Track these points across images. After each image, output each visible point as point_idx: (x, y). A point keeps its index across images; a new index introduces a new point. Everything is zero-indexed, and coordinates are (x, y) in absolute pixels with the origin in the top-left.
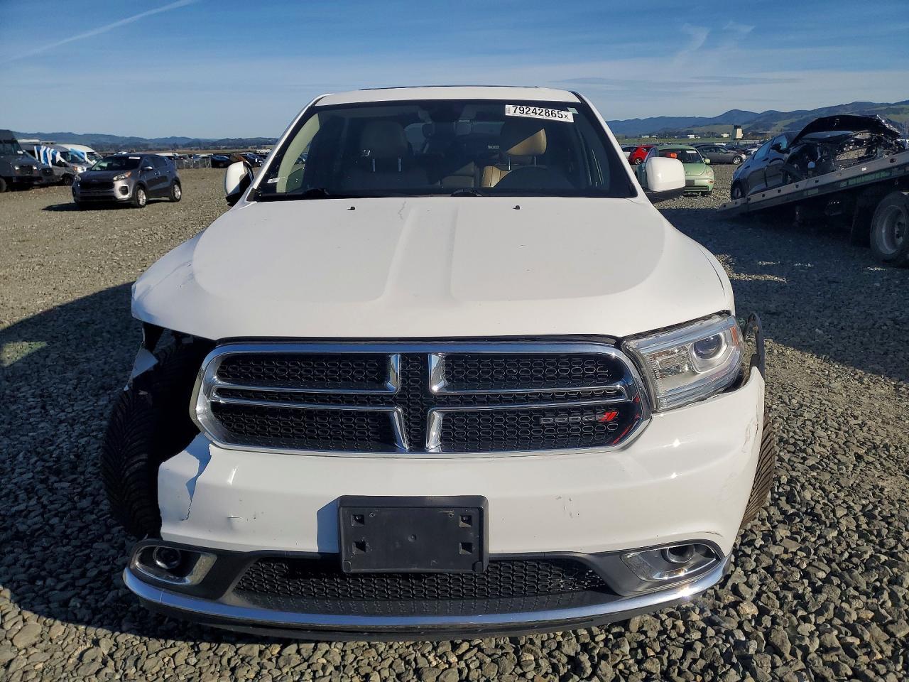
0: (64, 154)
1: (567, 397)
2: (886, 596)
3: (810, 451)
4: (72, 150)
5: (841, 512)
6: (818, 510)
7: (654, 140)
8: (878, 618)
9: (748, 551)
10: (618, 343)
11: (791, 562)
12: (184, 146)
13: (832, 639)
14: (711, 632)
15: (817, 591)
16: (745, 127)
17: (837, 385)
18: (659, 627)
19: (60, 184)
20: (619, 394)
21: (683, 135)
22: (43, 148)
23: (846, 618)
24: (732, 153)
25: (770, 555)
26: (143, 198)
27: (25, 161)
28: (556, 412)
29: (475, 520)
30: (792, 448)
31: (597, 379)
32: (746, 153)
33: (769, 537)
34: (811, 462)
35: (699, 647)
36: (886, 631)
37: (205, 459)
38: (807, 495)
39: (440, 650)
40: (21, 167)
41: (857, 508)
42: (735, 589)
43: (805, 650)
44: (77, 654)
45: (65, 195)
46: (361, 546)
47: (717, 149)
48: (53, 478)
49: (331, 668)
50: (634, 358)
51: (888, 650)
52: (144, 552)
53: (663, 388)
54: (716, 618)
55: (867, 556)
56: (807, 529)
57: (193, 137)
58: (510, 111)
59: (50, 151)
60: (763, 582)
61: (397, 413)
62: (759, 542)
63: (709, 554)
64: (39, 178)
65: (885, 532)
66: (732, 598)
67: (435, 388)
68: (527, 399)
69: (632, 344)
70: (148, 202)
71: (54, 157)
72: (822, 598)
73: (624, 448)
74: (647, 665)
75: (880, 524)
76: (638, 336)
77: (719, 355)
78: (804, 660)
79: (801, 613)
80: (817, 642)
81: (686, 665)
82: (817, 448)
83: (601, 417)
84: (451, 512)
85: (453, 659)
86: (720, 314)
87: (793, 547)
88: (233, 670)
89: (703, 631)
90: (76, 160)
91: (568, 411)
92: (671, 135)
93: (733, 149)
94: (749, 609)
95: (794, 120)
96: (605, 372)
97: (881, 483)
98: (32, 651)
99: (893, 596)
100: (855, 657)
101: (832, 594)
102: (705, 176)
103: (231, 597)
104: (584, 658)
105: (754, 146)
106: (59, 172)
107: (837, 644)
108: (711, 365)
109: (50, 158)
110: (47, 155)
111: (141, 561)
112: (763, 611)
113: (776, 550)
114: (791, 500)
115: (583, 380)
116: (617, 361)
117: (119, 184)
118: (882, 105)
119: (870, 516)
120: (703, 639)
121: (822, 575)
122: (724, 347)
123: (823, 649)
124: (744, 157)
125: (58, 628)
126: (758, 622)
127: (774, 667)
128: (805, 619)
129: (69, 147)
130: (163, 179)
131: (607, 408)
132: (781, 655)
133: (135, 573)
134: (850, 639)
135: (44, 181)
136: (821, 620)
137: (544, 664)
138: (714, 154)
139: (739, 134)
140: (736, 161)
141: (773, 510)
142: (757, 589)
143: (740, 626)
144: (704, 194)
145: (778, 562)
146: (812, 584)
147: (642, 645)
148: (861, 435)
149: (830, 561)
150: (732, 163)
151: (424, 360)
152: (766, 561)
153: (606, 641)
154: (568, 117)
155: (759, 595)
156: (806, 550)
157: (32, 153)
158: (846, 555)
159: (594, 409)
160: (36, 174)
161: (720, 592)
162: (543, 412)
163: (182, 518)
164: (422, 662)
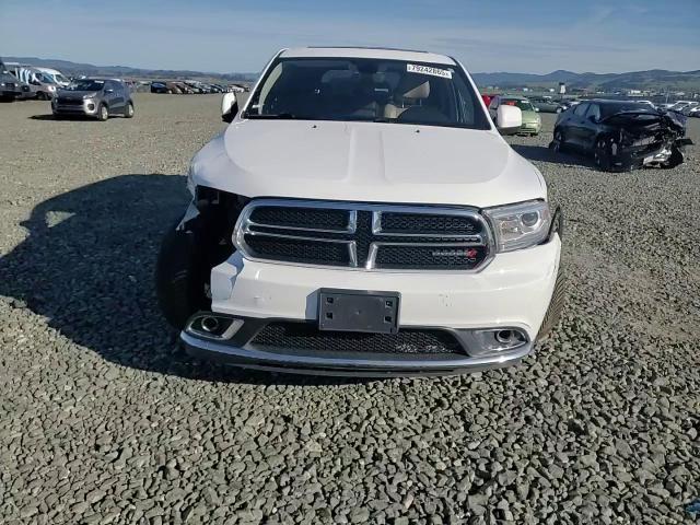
0: (38, 75)
1: (449, 241)
2: (624, 379)
3: (589, 303)
4: (46, 73)
5: (603, 338)
6: (590, 335)
7: (497, 91)
8: (618, 390)
9: (545, 354)
10: (480, 211)
11: (570, 361)
12: (128, 74)
13: (589, 398)
14: (519, 391)
15: (583, 375)
16: (568, 84)
17: (613, 267)
18: (489, 388)
19: (36, 98)
20: (478, 240)
21: (520, 88)
22: (22, 70)
23: (599, 389)
24: (556, 105)
25: (558, 357)
26: (105, 114)
27: (9, 80)
28: (441, 249)
29: (394, 304)
30: (578, 302)
31: (466, 231)
32: (567, 105)
33: (559, 348)
34: (589, 310)
35: (512, 398)
36: (621, 395)
37: (240, 267)
38: (585, 327)
39: (360, 392)
40: (7, 84)
41: (615, 337)
42: (535, 373)
43: (573, 402)
44: (145, 384)
45: (46, 108)
46: (330, 316)
47: (545, 100)
48: (100, 295)
49: (297, 398)
50: (488, 220)
51: (621, 405)
52: (196, 321)
53: (503, 240)
54: (523, 386)
55: (616, 360)
56: (582, 345)
57: (135, 67)
58: (411, 68)
59: (27, 73)
60: (552, 370)
61: (352, 245)
62: (552, 350)
63: (522, 339)
64: (20, 93)
65: (629, 349)
66: (533, 377)
67: (374, 231)
68: (427, 240)
69: (488, 212)
70: (109, 117)
71: (30, 77)
72: (586, 379)
73: (478, 272)
74: (481, 405)
75: (627, 344)
76: (491, 208)
77: (537, 225)
78: (572, 406)
79: (573, 385)
80: (580, 399)
81: (503, 407)
82: (594, 303)
83: (467, 253)
84: (381, 299)
85: (368, 396)
86: (539, 200)
87: (572, 354)
88: (240, 395)
89: (515, 391)
90: (47, 80)
91: (449, 249)
92: (510, 88)
93: (556, 101)
94: (543, 382)
95: (606, 81)
96: (471, 228)
97: (631, 324)
98: (117, 382)
99: (628, 380)
100: (601, 406)
101: (593, 378)
102: (534, 122)
103: (248, 347)
104: (444, 400)
105: (573, 100)
106: (34, 89)
107: (591, 400)
108: (531, 230)
109: (27, 78)
110: (25, 75)
111: (193, 327)
112: (550, 383)
113: (561, 354)
114: (574, 329)
115: (459, 231)
116: (479, 221)
117: (88, 102)
118: (675, 73)
119: (622, 341)
120: (514, 395)
121: (589, 369)
122: (539, 220)
123: (584, 402)
124: (565, 108)
125: (130, 371)
126: (547, 388)
127: (554, 408)
128: (574, 388)
129: (42, 70)
130: (121, 100)
131: (470, 248)
132: (559, 404)
133: (188, 333)
134: (599, 398)
135: (23, 96)
136: (584, 389)
137: (421, 402)
138: (543, 105)
139: (563, 90)
140: (559, 111)
141: (562, 334)
142: (548, 373)
143: (537, 390)
144: (532, 135)
145: (562, 361)
146: (581, 372)
147: (478, 396)
148: (623, 297)
149: (593, 362)
150: (555, 112)
151: (370, 214)
152: (555, 360)
153: (457, 393)
154: (448, 74)
155: (549, 376)
156: (581, 356)
157: (14, 73)
158: (604, 359)
159: (463, 249)
160: (16, 91)
161: (526, 373)
162: (435, 249)
163: (225, 298)
164: (349, 397)
